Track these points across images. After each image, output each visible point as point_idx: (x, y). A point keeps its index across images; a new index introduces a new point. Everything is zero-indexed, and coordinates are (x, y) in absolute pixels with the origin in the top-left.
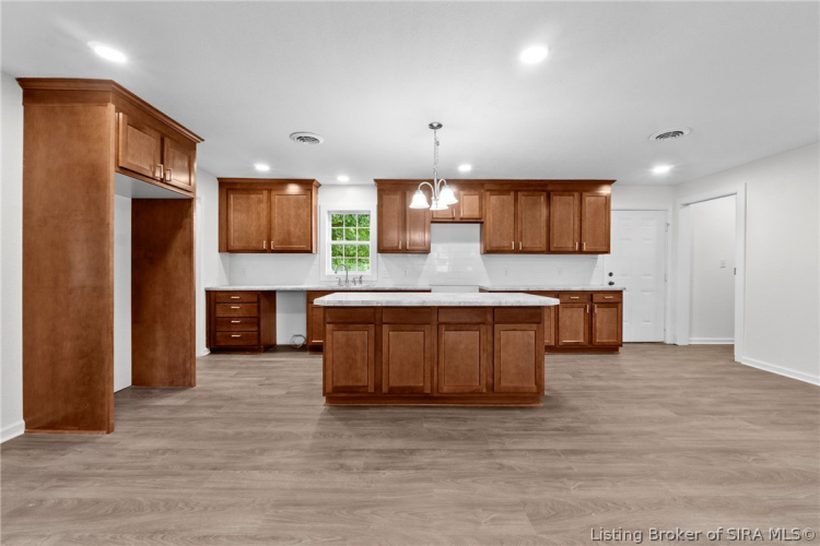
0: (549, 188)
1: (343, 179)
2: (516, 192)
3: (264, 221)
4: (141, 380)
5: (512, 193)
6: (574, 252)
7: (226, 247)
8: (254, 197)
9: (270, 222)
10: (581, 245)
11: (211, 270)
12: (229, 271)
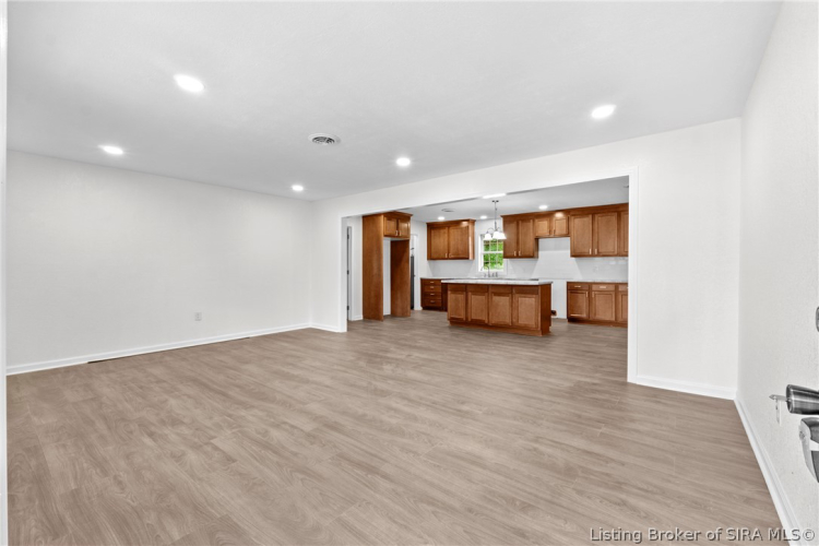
1: (484, 217)
2: (593, 215)
3: (446, 243)
4: (394, 314)
5: (590, 216)
7: (431, 257)
8: (442, 231)
9: (449, 244)
11: (422, 269)
12: (433, 269)
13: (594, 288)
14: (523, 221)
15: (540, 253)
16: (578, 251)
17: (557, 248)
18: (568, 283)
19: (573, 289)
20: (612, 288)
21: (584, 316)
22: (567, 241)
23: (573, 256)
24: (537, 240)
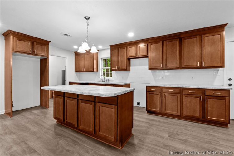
0: (181, 36)
2: (163, 41)
5: (161, 42)
6: (197, 68)
8: (81, 56)
9: (84, 63)
10: (202, 63)
13: (165, 90)
14: (121, 48)
15: (131, 68)
16: (153, 66)
17: (140, 65)
18: (147, 87)
19: (150, 91)
20: (178, 91)
21: (158, 110)
22: (146, 60)
23: (150, 69)
24: (129, 59)
